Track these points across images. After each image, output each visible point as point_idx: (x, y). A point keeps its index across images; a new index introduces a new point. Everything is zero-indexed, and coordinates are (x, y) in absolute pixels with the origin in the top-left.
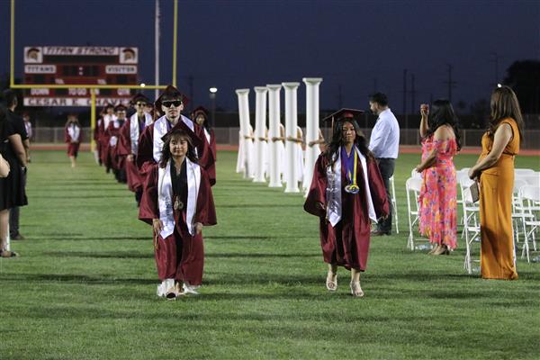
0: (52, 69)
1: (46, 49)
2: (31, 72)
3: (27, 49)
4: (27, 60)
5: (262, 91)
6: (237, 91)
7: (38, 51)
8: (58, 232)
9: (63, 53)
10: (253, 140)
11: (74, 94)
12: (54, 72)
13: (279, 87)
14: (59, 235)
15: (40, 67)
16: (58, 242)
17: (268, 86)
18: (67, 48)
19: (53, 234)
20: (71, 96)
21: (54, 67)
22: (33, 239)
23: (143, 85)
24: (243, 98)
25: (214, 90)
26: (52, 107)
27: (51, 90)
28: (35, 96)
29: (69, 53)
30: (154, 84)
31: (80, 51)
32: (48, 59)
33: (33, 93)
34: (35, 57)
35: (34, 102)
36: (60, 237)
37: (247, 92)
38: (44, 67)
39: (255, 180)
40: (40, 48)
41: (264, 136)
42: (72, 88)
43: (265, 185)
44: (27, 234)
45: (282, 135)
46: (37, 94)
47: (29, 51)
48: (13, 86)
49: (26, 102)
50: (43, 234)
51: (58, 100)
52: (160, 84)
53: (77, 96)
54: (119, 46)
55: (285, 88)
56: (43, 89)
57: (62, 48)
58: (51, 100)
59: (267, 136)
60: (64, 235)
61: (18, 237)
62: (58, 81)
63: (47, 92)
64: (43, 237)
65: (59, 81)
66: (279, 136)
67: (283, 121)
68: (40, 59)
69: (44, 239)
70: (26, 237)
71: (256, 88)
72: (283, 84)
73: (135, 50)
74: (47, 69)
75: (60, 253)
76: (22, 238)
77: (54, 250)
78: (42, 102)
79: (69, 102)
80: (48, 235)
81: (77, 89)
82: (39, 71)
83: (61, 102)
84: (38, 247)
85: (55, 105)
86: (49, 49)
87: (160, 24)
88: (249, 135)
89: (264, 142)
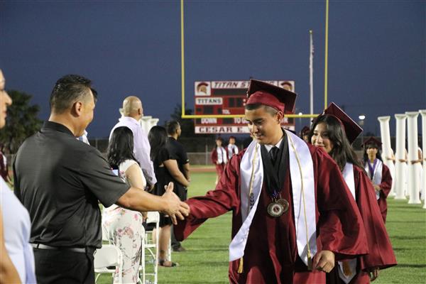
0: (219, 101)
1: (213, 83)
2: (201, 103)
3: (197, 84)
4: (197, 94)
5: (402, 118)
6: (379, 119)
7: (207, 85)
8: (216, 244)
9: (229, 87)
10: (394, 162)
11: (239, 122)
12: (221, 103)
13: (416, 114)
14: (216, 247)
15: (209, 99)
16: (214, 253)
17: (406, 113)
18: (233, 82)
19: (211, 246)
20: (237, 124)
21: (221, 99)
22: (193, 251)
23: (300, 114)
24: (384, 124)
25: (362, 117)
26: (220, 134)
27: (218, 119)
28: (205, 125)
29: (234, 87)
30: (309, 113)
31: (243, 85)
32: (215, 92)
33: (203, 122)
34: (205, 91)
35: (204, 130)
36: (217, 249)
37: (388, 118)
38: (212, 99)
39: (396, 198)
40: (209, 83)
41: (404, 158)
42: (237, 118)
43: (406, 202)
44: (189, 246)
45: (420, 158)
46: (207, 123)
47: (199, 85)
48: (184, 116)
49: (197, 130)
50: (202, 246)
51: (225, 128)
52: (314, 113)
53: (241, 124)
54: (278, 81)
55: (422, 114)
56: (212, 119)
57: (228, 82)
58: (219, 128)
59: (406, 158)
60: (221, 246)
61: (180, 249)
62: (224, 111)
63: (215, 121)
64: (202, 249)
65: (226, 111)
66: (417, 159)
67: (420, 144)
68: (209, 93)
69: (203, 251)
70: (187, 249)
71: (396, 115)
72: (420, 111)
73: (292, 83)
74: (215, 101)
75: (215, 263)
76: (183, 250)
77: (210, 260)
78: (211, 130)
79: (234, 130)
80: (207, 247)
81: (241, 118)
82: (208, 103)
83: (228, 129)
84: (197, 257)
85: (222, 132)
86: (216, 84)
87: (313, 59)
88: (390, 157)
89: (405, 163)
